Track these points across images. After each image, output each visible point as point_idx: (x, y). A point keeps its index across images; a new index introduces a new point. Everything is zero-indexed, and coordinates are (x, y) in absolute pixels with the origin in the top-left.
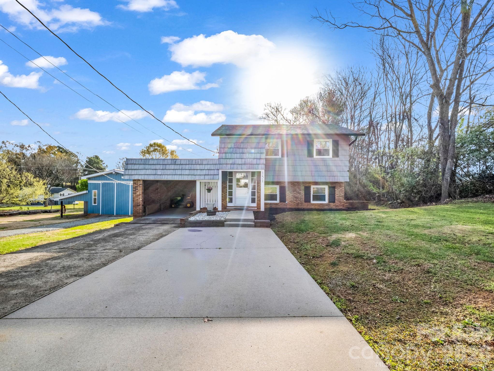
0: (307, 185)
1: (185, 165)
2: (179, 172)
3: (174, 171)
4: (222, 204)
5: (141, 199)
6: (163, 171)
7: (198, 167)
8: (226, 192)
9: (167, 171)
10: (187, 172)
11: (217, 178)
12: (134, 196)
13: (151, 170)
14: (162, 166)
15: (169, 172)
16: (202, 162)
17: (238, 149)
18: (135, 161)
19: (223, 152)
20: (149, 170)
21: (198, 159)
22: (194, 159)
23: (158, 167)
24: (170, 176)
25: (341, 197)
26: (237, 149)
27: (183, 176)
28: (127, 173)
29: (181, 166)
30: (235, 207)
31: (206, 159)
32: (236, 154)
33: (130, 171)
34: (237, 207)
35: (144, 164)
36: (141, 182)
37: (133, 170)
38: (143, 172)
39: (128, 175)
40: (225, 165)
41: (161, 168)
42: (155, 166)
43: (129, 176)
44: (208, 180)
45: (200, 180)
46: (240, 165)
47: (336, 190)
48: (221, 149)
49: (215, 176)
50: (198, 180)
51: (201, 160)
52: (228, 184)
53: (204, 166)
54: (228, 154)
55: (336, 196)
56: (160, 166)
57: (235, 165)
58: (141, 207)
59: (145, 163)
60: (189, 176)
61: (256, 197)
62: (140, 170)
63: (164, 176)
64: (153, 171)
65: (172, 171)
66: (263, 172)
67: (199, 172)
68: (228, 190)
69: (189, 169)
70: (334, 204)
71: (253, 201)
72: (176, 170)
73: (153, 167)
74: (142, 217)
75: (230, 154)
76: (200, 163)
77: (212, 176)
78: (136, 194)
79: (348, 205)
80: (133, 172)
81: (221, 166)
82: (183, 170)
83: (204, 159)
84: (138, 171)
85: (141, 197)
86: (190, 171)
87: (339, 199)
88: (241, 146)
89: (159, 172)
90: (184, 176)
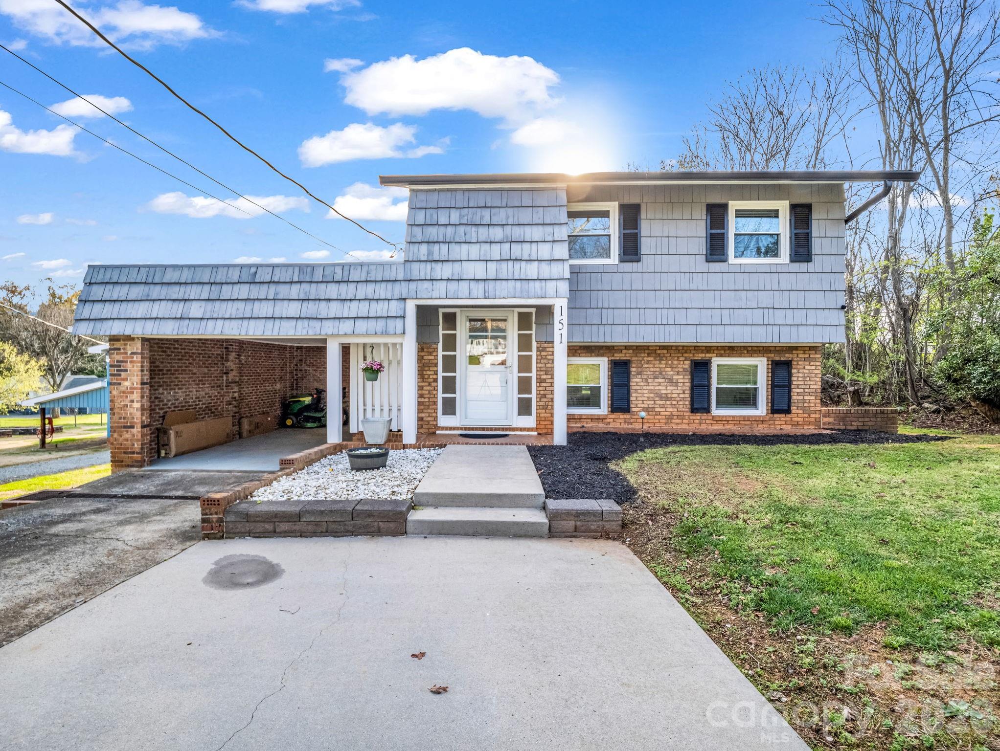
0: (700, 356)
1: (287, 286)
2: (265, 309)
3: (249, 305)
4: (420, 419)
5: (137, 405)
6: (210, 305)
7: (332, 291)
8: (436, 380)
9: (224, 304)
10: (293, 309)
11: (399, 330)
12: (115, 393)
13: (170, 303)
14: (207, 288)
15: (231, 309)
16: (346, 273)
17: (474, 229)
18: (117, 272)
19: (419, 239)
20: (163, 303)
21: (334, 265)
22: (320, 265)
23: (194, 292)
24: (235, 323)
25: (809, 394)
26: (468, 228)
27: (277, 322)
28: (86, 315)
29: (273, 287)
30: (465, 429)
31: (362, 265)
32: (465, 247)
33: (98, 307)
34: (469, 429)
35: (145, 283)
36: (137, 346)
37: (107, 304)
38: (141, 309)
39: (89, 320)
40: (427, 285)
41: (205, 296)
42: (183, 288)
43: (92, 324)
44: (367, 334)
45: (338, 335)
46: (481, 284)
47: (794, 371)
48: (415, 228)
49: (391, 322)
50: (332, 335)
51: (343, 266)
52: (440, 353)
53: (352, 286)
54: (437, 246)
55: (795, 391)
56: (200, 287)
57: (462, 283)
58: (137, 431)
59: (150, 280)
60: (300, 322)
61: (534, 396)
62: (130, 304)
63: (211, 323)
64: (176, 304)
65: (241, 305)
66: (561, 306)
67: (335, 309)
68: (441, 374)
69: (301, 297)
70: (788, 417)
71: (524, 408)
72: (257, 303)
73: (176, 292)
74: (141, 466)
75: (444, 247)
76: (338, 277)
77: (381, 323)
78: (122, 388)
79: (831, 420)
80: (107, 310)
81: (413, 285)
82: (279, 303)
83: (355, 264)
84: (124, 305)
85: (136, 396)
86: (305, 304)
87: (804, 401)
88: (482, 217)
89: (196, 310)
90: (284, 323)
